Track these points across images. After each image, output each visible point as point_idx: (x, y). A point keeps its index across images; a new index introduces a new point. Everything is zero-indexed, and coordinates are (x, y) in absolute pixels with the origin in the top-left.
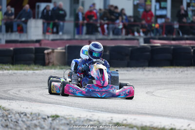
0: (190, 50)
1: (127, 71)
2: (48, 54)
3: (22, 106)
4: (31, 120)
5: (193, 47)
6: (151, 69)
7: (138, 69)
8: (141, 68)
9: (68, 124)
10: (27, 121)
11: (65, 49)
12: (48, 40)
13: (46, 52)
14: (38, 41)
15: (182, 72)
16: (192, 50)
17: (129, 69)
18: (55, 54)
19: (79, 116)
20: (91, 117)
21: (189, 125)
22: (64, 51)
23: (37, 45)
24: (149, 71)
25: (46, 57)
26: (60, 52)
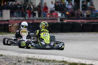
0: (80, 24)
2: (10, 27)
5: (82, 23)
9: (5, 58)
11: (19, 24)
12: (13, 20)
13: (9, 26)
14: (8, 21)
16: (82, 24)
18: (14, 27)
19: (13, 55)
20: (18, 55)
21: (63, 58)
22: (18, 25)
23: (7, 23)
25: (10, 28)
26: (16, 26)
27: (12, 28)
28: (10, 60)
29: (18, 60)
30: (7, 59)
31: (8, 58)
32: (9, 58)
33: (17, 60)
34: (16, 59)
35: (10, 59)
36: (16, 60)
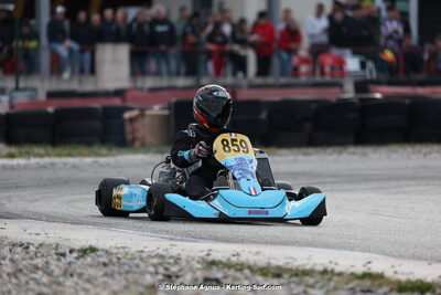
1: (305, 154)
2: (132, 120)
3: (29, 231)
4: (31, 259)
6: (359, 150)
7: (330, 150)
8: (338, 149)
9: (105, 265)
10: (23, 259)
12: (141, 89)
13: (127, 115)
14: (119, 93)
15: (425, 155)
17: (311, 150)
18: (146, 121)
19: (140, 249)
20: (166, 250)
22: (166, 113)
23: (117, 102)
24: (354, 154)
25: (128, 127)
26: (158, 116)
27: (138, 125)
28: (127, 272)
29: (166, 269)
30: (116, 269)
31: (122, 261)
32: (125, 264)
33: (161, 270)
34: (154, 265)
35: (130, 266)
36: (157, 273)
